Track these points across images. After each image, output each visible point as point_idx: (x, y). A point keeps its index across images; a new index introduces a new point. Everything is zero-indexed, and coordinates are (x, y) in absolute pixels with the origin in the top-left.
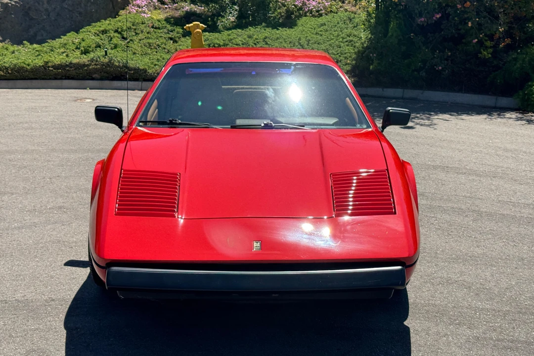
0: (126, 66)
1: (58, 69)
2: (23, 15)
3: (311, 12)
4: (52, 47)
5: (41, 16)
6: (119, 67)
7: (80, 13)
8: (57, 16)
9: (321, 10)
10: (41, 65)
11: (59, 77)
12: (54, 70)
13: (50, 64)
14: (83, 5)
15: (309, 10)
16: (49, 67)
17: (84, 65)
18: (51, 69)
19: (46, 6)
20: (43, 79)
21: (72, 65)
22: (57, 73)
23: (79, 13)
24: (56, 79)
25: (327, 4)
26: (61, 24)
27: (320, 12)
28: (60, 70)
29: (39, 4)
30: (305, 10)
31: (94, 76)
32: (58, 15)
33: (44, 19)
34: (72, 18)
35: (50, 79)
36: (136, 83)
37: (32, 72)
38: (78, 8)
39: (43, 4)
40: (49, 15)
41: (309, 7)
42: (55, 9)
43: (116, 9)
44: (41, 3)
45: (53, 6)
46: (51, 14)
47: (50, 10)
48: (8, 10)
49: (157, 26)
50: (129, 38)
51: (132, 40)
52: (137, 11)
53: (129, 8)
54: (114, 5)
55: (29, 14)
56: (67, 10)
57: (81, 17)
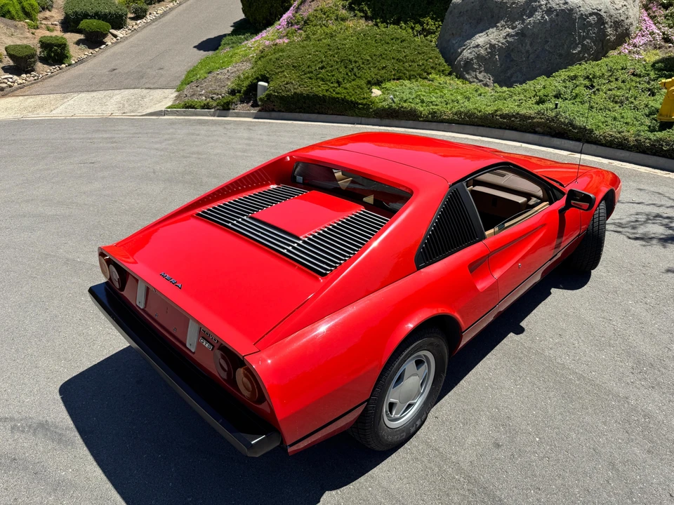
0: (571, 124)
1: (504, 118)
2: (506, 56)
5: (521, 57)
6: (563, 123)
7: (560, 55)
8: (536, 58)
12: (500, 119)
14: (565, 46)
16: (497, 115)
17: (530, 117)
18: (497, 117)
19: (528, 47)
20: (489, 127)
21: (518, 116)
22: (502, 122)
24: (500, 128)
26: (537, 66)
28: (506, 120)
29: (522, 45)
31: (537, 129)
32: (538, 56)
33: (523, 61)
34: (550, 60)
35: (494, 128)
36: (578, 143)
37: (481, 119)
38: (559, 50)
39: (526, 45)
40: (528, 57)
42: (536, 50)
44: (524, 45)
45: (535, 48)
46: (531, 56)
47: (530, 52)
48: (495, 51)
49: (639, 73)
50: (597, 87)
51: (598, 90)
52: (629, 52)
53: (621, 48)
54: (604, 45)
55: (511, 55)
56: (547, 52)
57: (561, 59)
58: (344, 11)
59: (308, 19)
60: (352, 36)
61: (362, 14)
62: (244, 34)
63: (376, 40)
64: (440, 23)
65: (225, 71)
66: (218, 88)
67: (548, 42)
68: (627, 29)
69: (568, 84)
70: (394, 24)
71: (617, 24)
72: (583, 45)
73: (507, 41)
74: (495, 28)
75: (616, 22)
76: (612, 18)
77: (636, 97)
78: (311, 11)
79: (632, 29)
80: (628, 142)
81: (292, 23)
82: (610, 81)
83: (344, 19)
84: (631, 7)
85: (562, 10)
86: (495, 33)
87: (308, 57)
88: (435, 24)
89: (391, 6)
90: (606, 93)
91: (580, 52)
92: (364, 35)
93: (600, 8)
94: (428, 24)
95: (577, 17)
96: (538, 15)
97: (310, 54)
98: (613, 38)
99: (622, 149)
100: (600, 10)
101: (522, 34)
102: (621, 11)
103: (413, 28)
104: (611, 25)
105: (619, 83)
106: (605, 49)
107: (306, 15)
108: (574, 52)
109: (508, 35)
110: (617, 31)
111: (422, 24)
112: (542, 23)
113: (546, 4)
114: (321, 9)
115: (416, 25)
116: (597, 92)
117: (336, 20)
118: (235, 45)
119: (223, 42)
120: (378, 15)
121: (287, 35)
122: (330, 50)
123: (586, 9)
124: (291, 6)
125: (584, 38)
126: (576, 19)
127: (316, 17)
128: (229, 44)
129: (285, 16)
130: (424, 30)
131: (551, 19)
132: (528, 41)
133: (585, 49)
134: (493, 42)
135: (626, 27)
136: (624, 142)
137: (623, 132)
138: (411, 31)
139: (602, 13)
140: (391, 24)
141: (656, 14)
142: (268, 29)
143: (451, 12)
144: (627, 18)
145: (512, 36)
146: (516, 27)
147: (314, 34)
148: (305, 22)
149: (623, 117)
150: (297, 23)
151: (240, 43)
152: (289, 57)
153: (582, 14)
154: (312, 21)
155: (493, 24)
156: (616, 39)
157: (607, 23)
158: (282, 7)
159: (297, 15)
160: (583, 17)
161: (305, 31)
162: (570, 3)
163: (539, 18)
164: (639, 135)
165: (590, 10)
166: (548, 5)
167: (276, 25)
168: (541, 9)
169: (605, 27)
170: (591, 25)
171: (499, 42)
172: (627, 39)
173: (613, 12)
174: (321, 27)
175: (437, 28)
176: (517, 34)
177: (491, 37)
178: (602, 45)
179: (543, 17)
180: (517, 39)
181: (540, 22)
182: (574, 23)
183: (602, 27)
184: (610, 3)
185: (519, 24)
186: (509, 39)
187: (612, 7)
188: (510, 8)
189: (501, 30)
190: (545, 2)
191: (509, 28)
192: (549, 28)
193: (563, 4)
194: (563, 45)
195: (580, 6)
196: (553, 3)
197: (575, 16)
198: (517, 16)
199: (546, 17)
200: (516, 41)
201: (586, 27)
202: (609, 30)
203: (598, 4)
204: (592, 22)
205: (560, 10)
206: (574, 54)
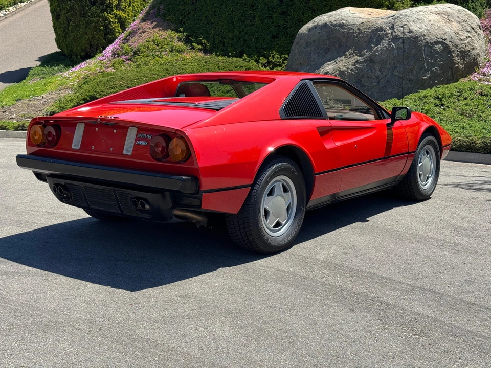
2: (356, 82)
5: (372, 83)
7: (411, 81)
8: (387, 83)
14: (415, 72)
19: (378, 73)
26: (388, 91)
32: (388, 81)
33: (373, 87)
34: (401, 85)
38: (408, 75)
39: (375, 71)
40: (379, 83)
42: (385, 76)
44: (373, 71)
45: (384, 74)
46: (381, 81)
47: (380, 77)
49: (486, 93)
50: (446, 105)
51: (448, 107)
52: (479, 80)
53: (471, 76)
54: (453, 72)
55: (361, 81)
56: (397, 78)
57: (411, 84)
58: (180, 43)
59: (139, 50)
60: (192, 63)
61: (200, 47)
62: (58, 65)
63: (218, 67)
64: (287, 56)
65: (39, 98)
66: (33, 112)
67: (397, 67)
68: (474, 59)
69: (418, 102)
70: (236, 57)
71: (464, 54)
72: (432, 71)
73: (356, 68)
74: (343, 57)
75: (462, 52)
76: (458, 47)
77: (484, 112)
78: (141, 42)
79: (481, 59)
80: (476, 144)
81: (118, 54)
82: (459, 100)
83: (179, 51)
84: (476, 39)
85: (407, 37)
86: (344, 61)
87: (145, 79)
88: (281, 58)
89: (233, 39)
90: (455, 109)
91: (430, 78)
92: (206, 62)
93: (444, 38)
94: (273, 57)
95: (423, 44)
96: (385, 43)
97: (146, 77)
98: (462, 67)
99: (471, 152)
100: (445, 40)
101: (370, 61)
102: (466, 42)
103: (257, 61)
104: (458, 54)
105: (468, 101)
106: (455, 76)
107: (135, 46)
108: (424, 78)
109: (357, 62)
110: (464, 60)
111: (266, 57)
112: (389, 50)
113: (392, 33)
114: (154, 41)
115: (261, 58)
116: (446, 109)
117: (172, 51)
118: (46, 76)
119: (31, 73)
120: (218, 48)
121: (113, 66)
122: (169, 74)
123: (430, 38)
124: (115, 38)
125: (433, 65)
126: (422, 47)
127: (148, 47)
128: (39, 75)
129: (110, 48)
130: (269, 62)
131: (398, 47)
132: (377, 67)
133: (434, 76)
134: (343, 69)
135: (473, 56)
136: (472, 145)
137: (471, 136)
138: (255, 63)
139: (448, 43)
140: (233, 57)
142: (88, 61)
143: (297, 43)
144: (473, 49)
145: (360, 63)
146: (364, 54)
147: (146, 65)
148: (135, 53)
149: (471, 127)
150: (126, 53)
151: (53, 74)
152: (122, 78)
153: (427, 42)
154: (142, 52)
155: (341, 53)
156: (465, 68)
157: (453, 52)
158: (105, 39)
159: (126, 46)
160: (430, 45)
161: (134, 62)
162: (415, 32)
163: (385, 45)
164: (485, 138)
165: (435, 39)
166: (394, 34)
167: (99, 57)
168: (388, 37)
169: (451, 55)
170: (437, 53)
171: (348, 68)
172: (476, 69)
173: (458, 42)
174: (154, 57)
175: (283, 61)
176: (366, 61)
177: (340, 64)
178: (452, 72)
179: (389, 45)
180: (367, 66)
181: (387, 49)
182: (421, 50)
183: (449, 55)
184: (454, 34)
185: (367, 52)
186: (358, 66)
187: (456, 38)
188: (357, 37)
189: (350, 58)
190: (390, 31)
191: (358, 56)
192: (397, 54)
193: (408, 32)
194: (412, 71)
195: (425, 35)
196: (398, 32)
197: (421, 44)
198: (364, 44)
199: (393, 44)
200: (365, 67)
201: (433, 54)
202: (456, 58)
203: (442, 34)
204: (439, 50)
205: (405, 38)
206: (424, 79)
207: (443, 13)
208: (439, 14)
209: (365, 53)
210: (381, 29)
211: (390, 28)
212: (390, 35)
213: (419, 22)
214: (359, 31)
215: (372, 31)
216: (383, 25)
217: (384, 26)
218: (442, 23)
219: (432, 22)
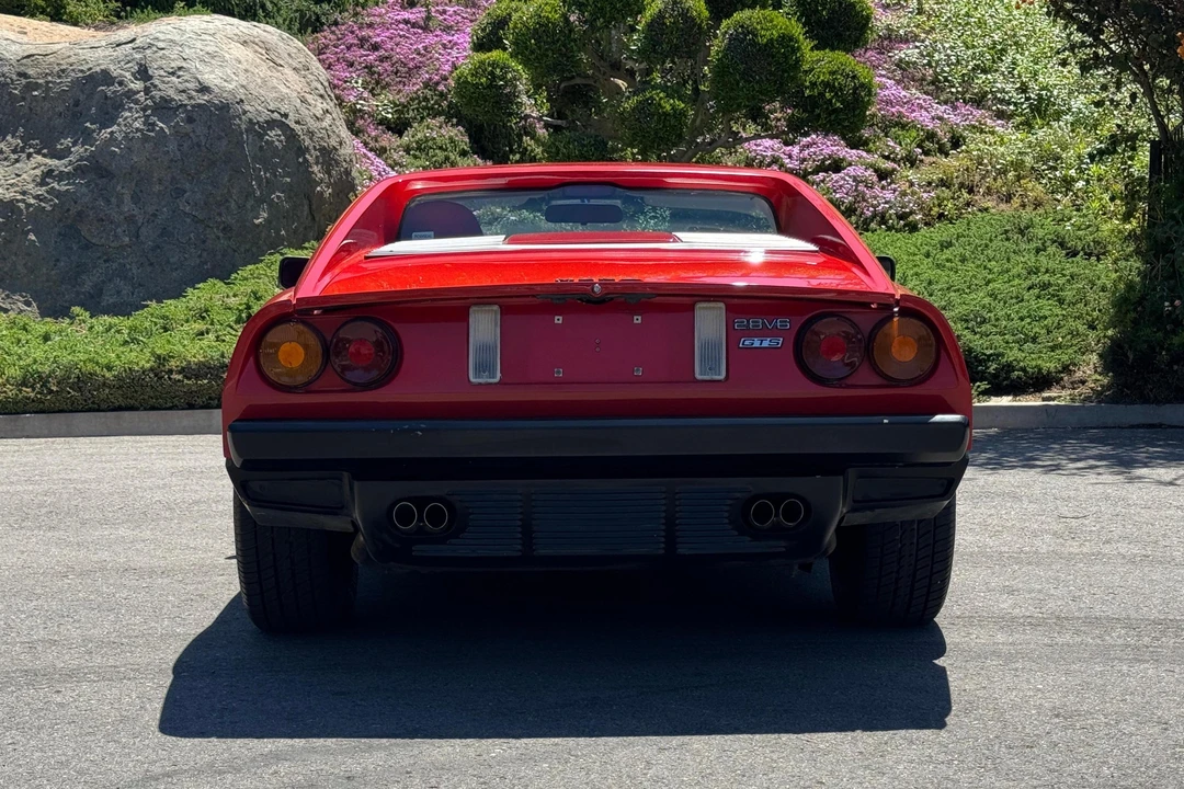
1: (198, 377)
2: (60, 234)
3: (883, 219)
4: (164, 317)
5: (116, 236)
7: (226, 229)
8: (162, 235)
9: (912, 213)
10: (148, 366)
11: (199, 401)
12: (186, 381)
13: (173, 363)
14: (233, 205)
15: (875, 215)
16: (170, 372)
18: (176, 377)
19: (128, 206)
22: (194, 388)
23: (224, 229)
25: (925, 195)
26: (172, 260)
27: (911, 218)
28: (206, 381)
29: (108, 201)
30: (862, 213)
32: (164, 232)
33: (123, 247)
34: (204, 242)
37: (121, 387)
38: (220, 215)
39: (120, 202)
40: (138, 237)
41: (874, 207)
42: (154, 215)
43: (317, 219)
44: (113, 200)
45: (151, 209)
46: (143, 230)
47: (140, 219)
48: (19, 220)
54: (314, 207)
55: (78, 232)
56: (188, 220)
57: (230, 238)
67: (186, 192)
68: (346, 172)
71: (327, 157)
72: (271, 204)
73: (52, 191)
75: (323, 150)
76: (315, 139)
85: (199, 105)
91: (269, 223)
93: (283, 110)
95: (243, 127)
96: (132, 120)
98: (327, 193)
100: (286, 116)
101: (97, 170)
102: (324, 124)
104: (317, 157)
108: (257, 222)
109: (48, 174)
110: (330, 174)
113: (147, 91)
123: (256, 110)
125: (270, 186)
126: (241, 134)
131: (176, 130)
132: (125, 191)
133: (278, 215)
134: (5, 193)
135: (344, 165)
139: (293, 125)
141: (384, 144)
144: (341, 144)
145: (61, 177)
153: (251, 122)
156: (333, 195)
157: (307, 150)
160: (258, 129)
162: (217, 90)
163: (136, 125)
165: (266, 114)
166: (156, 93)
168: (137, 102)
169: (306, 160)
170: (275, 152)
171: (22, 193)
172: (350, 198)
173: (313, 125)
176: (79, 171)
179: (149, 125)
180: (87, 185)
181: (146, 139)
182: (240, 144)
183: (301, 160)
184: (299, 101)
185: (75, 144)
186: (55, 185)
187: (307, 112)
188: (24, 99)
189: (17, 161)
190: (138, 85)
191: (44, 156)
192: (178, 153)
193: (197, 91)
194: (227, 201)
195: (242, 101)
196: (169, 88)
197: (239, 125)
198: (58, 121)
199: (161, 125)
200: (84, 190)
201: (266, 154)
202: (315, 169)
203: (276, 99)
204: (277, 143)
205: (193, 106)
206: (258, 226)
207: (254, 43)
208: (245, 42)
209: (68, 148)
210: (106, 77)
211: (133, 74)
212: (141, 96)
213: (213, 62)
214: (24, 81)
215: (76, 83)
216: (112, 67)
217: (115, 71)
218: (264, 70)
219: (245, 65)
